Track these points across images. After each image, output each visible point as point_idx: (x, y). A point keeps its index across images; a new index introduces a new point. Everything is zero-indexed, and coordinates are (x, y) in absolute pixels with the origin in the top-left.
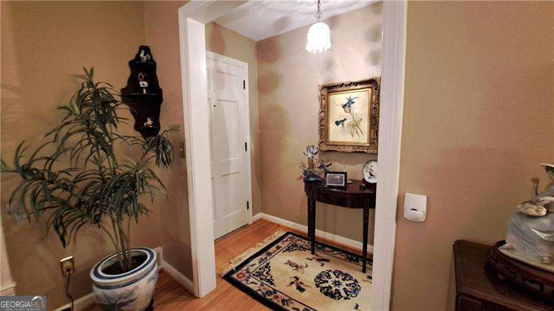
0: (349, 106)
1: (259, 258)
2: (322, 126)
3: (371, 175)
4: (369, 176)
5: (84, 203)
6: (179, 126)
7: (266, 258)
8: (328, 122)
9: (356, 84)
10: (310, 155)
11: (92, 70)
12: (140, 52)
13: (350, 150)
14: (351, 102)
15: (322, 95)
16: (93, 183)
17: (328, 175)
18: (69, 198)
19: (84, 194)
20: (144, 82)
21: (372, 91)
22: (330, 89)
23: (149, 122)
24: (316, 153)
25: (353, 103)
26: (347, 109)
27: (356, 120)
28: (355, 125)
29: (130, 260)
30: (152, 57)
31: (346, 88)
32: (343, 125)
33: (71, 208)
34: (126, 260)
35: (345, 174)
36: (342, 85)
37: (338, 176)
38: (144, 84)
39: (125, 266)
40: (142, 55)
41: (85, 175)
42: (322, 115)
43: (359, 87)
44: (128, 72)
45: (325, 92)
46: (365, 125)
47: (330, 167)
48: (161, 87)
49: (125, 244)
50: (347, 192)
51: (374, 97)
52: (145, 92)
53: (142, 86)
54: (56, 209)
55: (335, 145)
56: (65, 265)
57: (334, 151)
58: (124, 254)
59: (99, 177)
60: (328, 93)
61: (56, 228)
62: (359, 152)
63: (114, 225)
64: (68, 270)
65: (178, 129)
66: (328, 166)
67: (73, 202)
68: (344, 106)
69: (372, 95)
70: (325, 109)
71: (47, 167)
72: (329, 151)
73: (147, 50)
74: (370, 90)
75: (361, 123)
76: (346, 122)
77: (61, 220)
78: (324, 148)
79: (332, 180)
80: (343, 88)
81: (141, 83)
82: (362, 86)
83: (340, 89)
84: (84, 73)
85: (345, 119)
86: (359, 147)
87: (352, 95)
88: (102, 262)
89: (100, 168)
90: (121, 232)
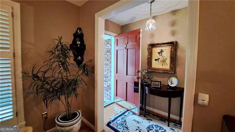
0: (161, 53)
1: (121, 117)
2: (149, 61)
3: (172, 83)
4: (171, 83)
5: (55, 90)
6: (92, 60)
7: (124, 117)
8: (151, 59)
9: (164, 44)
10: (144, 73)
11: (61, 37)
12: (77, 30)
13: (162, 71)
14: (162, 51)
15: (149, 48)
16: (59, 82)
17: (152, 82)
18: (50, 88)
19: (55, 87)
20: (79, 42)
21: (172, 47)
22: (153, 46)
23: (80, 58)
24: (147, 73)
25: (163, 52)
26: (160, 54)
27: (165, 59)
28: (164, 61)
29: (71, 115)
30: (82, 32)
31: (160, 46)
32: (158, 61)
33: (51, 92)
34: (69, 115)
35: (160, 82)
36: (158, 44)
37: (157, 83)
38: (79, 43)
39: (69, 117)
40: (78, 31)
41: (56, 79)
42: (149, 56)
43: (165, 45)
44: (73, 38)
45: (150, 47)
46: (168, 61)
47: (152, 79)
48: (85, 44)
49: (69, 108)
50: (161, 90)
51: (173, 49)
52: (79, 46)
53: (78, 43)
54: (44, 93)
55: (155, 69)
56: (44, 116)
57: (155, 72)
58: (69, 112)
59: (61, 80)
60: (152, 47)
61: (44, 100)
62: (166, 73)
63: (66, 100)
64: (45, 118)
65: (92, 61)
66: (152, 78)
67: (51, 90)
68: (159, 53)
69: (172, 49)
70: (150, 54)
71: (43, 75)
72: (152, 72)
73: (80, 29)
74: (171, 46)
75: (167, 60)
76: (159, 60)
77: (46, 97)
78: (150, 70)
79: (154, 84)
80: (159, 46)
81: (77, 42)
82: (167, 45)
83: (157, 46)
84: (58, 38)
85: (159, 58)
86: (166, 70)
87: (163, 48)
88: (60, 115)
89: (62, 76)
90: (68, 103)
